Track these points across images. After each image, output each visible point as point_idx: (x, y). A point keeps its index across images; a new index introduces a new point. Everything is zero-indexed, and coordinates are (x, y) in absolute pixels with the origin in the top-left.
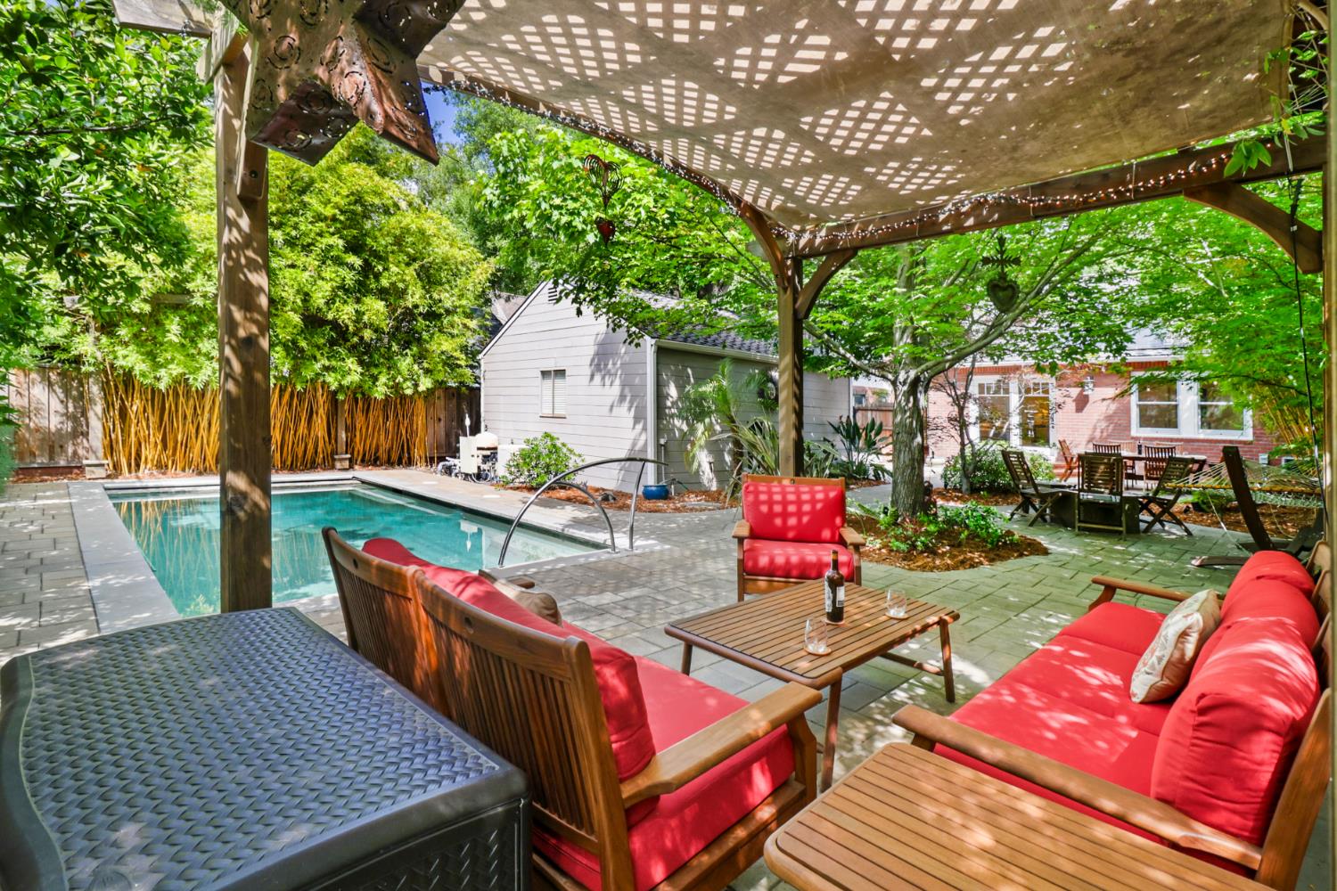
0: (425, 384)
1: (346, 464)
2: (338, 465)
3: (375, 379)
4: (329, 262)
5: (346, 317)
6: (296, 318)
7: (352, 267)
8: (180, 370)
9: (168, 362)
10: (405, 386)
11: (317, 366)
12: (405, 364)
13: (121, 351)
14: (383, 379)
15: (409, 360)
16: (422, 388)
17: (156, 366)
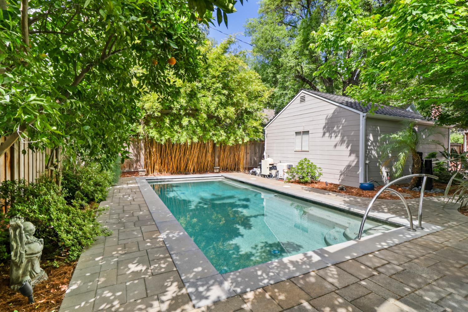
0: (247, 139)
1: (218, 170)
2: (215, 171)
3: (229, 138)
4: (216, 94)
5: (221, 114)
6: (205, 116)
7: (224, 95)
8: (169, 137)
9: (165, 134)
10: (239, 140)
11: (211, 134)
12: (240, 132)
13: (151, 131)
14: (232, 138)
15: (241, 130)
16: (245, 141)
17: (161, 136)
